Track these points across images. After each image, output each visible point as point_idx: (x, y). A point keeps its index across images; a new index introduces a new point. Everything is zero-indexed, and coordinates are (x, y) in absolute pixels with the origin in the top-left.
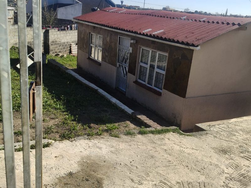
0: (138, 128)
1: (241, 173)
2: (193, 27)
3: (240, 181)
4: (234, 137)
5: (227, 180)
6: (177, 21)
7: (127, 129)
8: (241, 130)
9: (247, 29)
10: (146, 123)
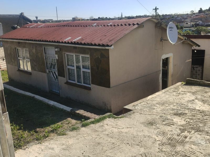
0: (79, 122)
1: (168, 138)
2: (104, 31)
3: (170, 144)
4: (154, 111)
5: (160, 146)
6: (90, 28)
7: (70, 125)
8: (157, 104)
9: (144, 27)
10: (85, 116)
